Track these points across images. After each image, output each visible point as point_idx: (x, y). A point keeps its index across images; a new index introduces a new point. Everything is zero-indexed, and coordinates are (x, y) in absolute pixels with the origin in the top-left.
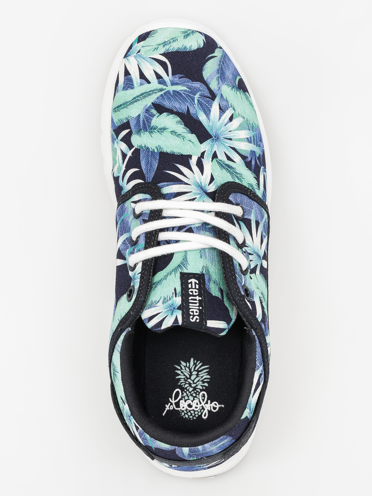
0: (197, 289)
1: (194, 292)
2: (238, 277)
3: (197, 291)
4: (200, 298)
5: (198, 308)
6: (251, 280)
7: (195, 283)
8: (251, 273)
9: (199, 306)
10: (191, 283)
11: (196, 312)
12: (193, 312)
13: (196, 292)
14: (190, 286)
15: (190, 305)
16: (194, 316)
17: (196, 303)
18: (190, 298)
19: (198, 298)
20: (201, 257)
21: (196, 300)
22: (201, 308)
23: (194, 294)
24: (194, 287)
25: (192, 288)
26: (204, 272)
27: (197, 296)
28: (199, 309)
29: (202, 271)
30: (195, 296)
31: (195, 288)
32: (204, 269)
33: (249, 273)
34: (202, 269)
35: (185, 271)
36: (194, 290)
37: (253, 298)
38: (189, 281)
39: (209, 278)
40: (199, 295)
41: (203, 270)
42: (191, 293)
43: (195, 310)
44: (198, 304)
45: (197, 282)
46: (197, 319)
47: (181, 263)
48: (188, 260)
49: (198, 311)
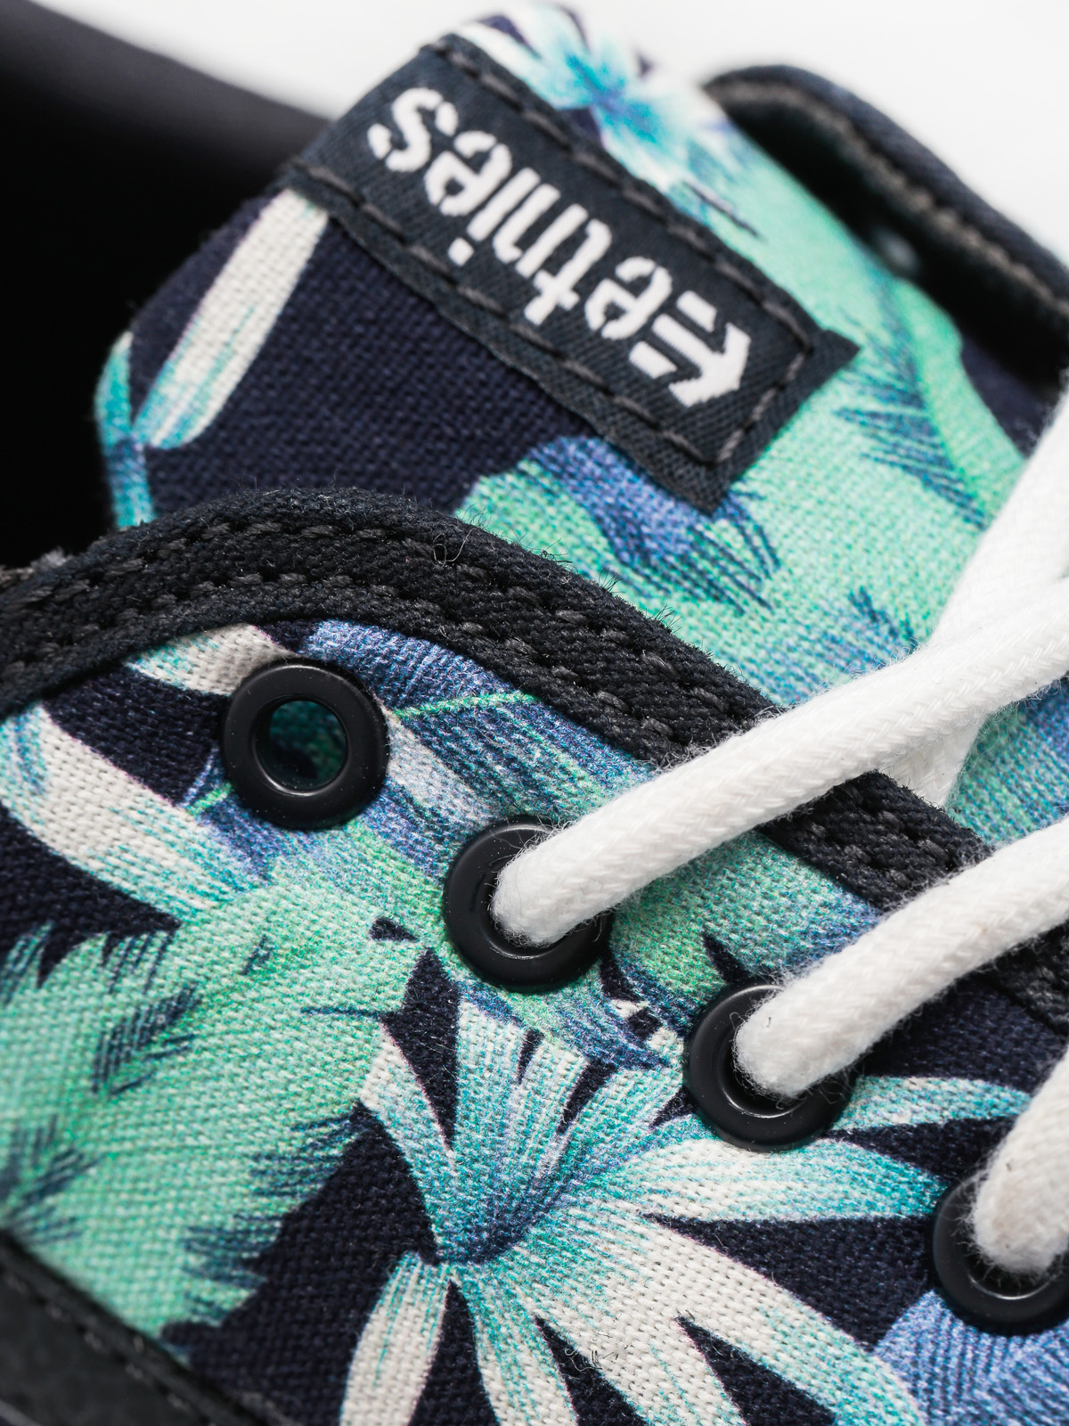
0: (630, 342)
1: (623, 298)
2: (494, 699)
3: (616, 331)
4: (537, 312)
5: (479, 229)
6: (374, 913)
7: (687, 370)
8: (428, 968)
9: (484, 248)
10: (715, 341)
11: (453, 188)
12: (477, 162)
13: (613, 313)
14: (696, 307)
15: (547, 196)
16: (441, 144)
17: (526, 241)
18: (599, 238)
19: (555, 292)
20: (862, 602)
21: (553, 264)
22: (460, 252)
23: (607, 292)
24: (667, 328)
25: (669, 307)
26: (722, 531)
27: (570, 300)
28: (458, 226)
29: (739, 517)
30: (585, 287)
31: (646, 334)
32: (748, 555)
33: (444, 952)
34: (760, 531)
35: (840, 392)
36: (638, 311)
37: (213, 815)
38: (738, 342)
39: (645, 555)
40: (567, 322)
41: (748, 540)
42: (632, 268)
43: (476, 187)
44: (505, 249)
45: (688, 393)
46: (399, 143)
47: (926, 429)
48: (914, 486)
49: (453, 206)
